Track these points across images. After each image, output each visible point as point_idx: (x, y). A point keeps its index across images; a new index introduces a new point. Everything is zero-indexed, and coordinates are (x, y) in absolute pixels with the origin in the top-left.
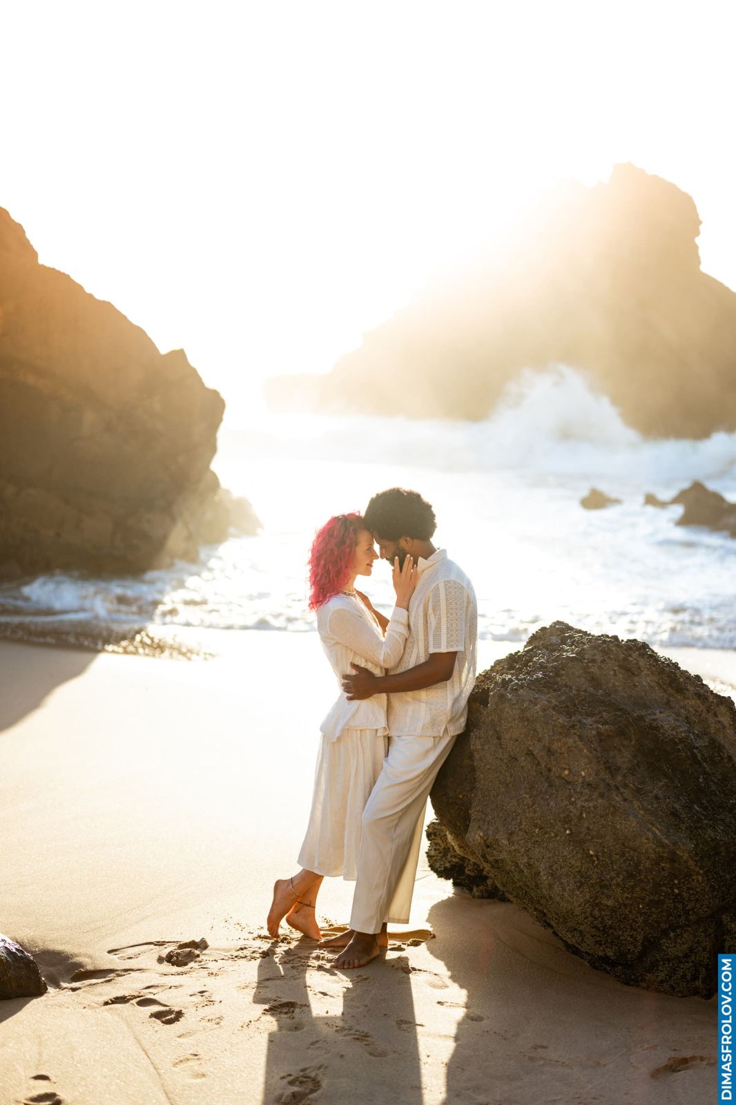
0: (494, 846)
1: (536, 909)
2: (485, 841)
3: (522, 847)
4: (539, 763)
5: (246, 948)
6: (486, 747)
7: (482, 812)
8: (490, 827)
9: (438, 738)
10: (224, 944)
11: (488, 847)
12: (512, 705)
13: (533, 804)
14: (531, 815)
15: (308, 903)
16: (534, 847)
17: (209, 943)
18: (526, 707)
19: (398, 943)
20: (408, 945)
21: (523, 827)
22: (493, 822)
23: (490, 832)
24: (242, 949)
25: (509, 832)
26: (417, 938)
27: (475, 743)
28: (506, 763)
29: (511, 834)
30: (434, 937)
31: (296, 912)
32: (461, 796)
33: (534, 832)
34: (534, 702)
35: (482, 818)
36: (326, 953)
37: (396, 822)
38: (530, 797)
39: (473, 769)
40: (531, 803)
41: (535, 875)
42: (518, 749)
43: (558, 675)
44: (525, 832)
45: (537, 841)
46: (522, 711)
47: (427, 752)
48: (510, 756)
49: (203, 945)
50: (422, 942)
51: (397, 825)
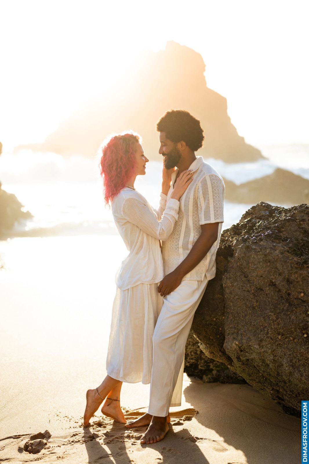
0: (247, 350)
1: (273, 389)
2: (240, 348)
3: (269, 349)
4: (280, 291)
5: (77, 434)
6: (235, 284)
7: (235, 328)
8: (244, 338)
9: (200, 282)
10: (62, 433)
11: (241, 351)
12: (257, 252)
13: (277, 319)
14: (276, 326)
15: (115, 398)
16: (278, 348)
17: (51, 433)
18: (269, 253)
19: (177, 420)
20: (184, 421)
21: (269, 335)
22: (245, 334)
23: (244, 341)
24: (74, 435)
25: (260, 339)
26: (188, 415)
27: (227, 283)
28: (253, 293)
29: (261, 341)
30: (198, 413)
31: (108, 406)
32: (215, 319)
33: (278, 338)
34: (274, 249)
35: (235, 332)
36: (132, 432)
37: (175, 340)
38: (274, 314)
39: (223, 300)
40: (275, 318)
41: (278, 367)
42: (263, 282)
43: (280, 232)
44: (271, 338)
45: (279, 344)
46: (266, 255)
47: (194, 291)
48: (257, 288)
49: (46, 435)
50: (193, 417)
51: (176, 341)
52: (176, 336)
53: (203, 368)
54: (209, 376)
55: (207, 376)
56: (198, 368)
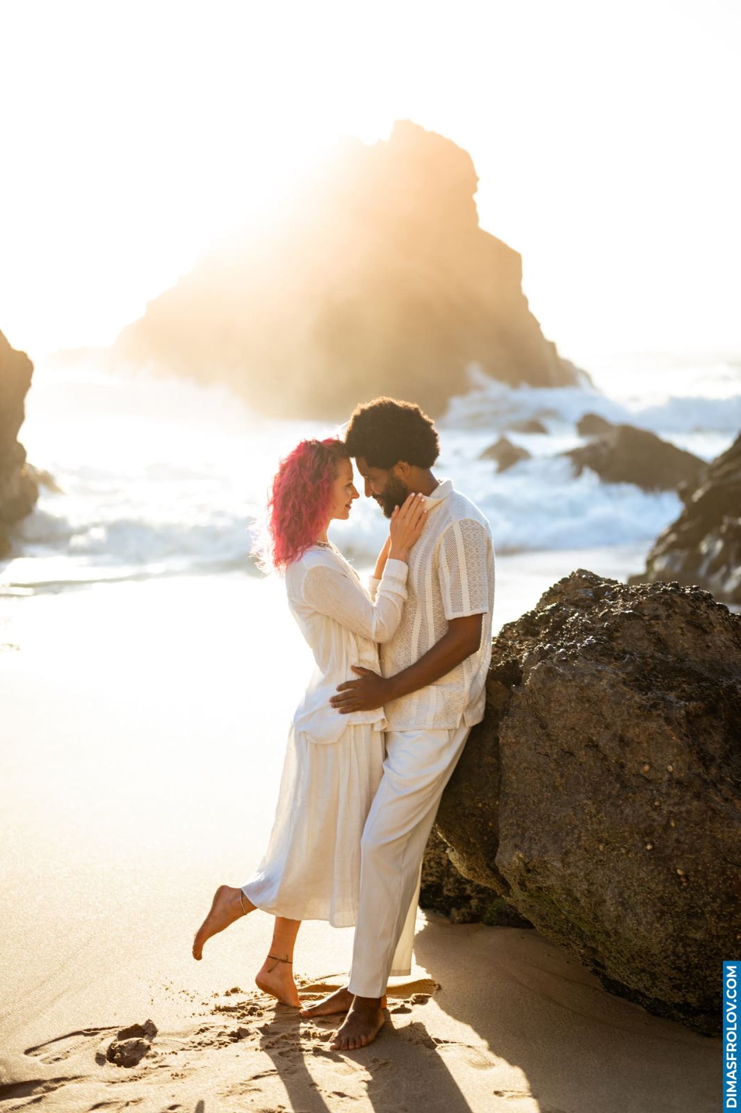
0: (539, 871)
1: (585, 946)
2: (525, 865)
3: (581, 870)
4: (605, 758)
5: (207, 1029)
6: (523, 740)
7: (518, 825)
8: (534, 846)
9: (454, 731)
10: (179, 1026)
11: (529, 871)
12: (567, 682)
13: (598, 813)
14: (595, 827)
15: (283, 957)
16: (597, 869)
17: (158, 1026)
18: (588, 684)
19: (400, 1002)
20: (413, 1004)
21: (582, 843)
22: (537, 838)
23: (535, 853)
24: (202, 1031)
25: (564, 850)
26: (421, 993)
27: (507, 735)
28: (555, 760)
29: (566, 853)
30: (440, 988)
31: (269, 972)
32: (480, 805)
33: (598, 848)
34: (598, 676)
35: (517, 833)
36: (314, 1026)
37: (404, 847)
38: (594, 804)
39: (498, 768)
40: (594, 811)
41: (595, 905)
42: (574, 740)
43: (611, 638)
44: (586, 849)
45: (601, 861)
46: (582, 689)
47: (441, 751)
48: (562, 750)
49: (148, 1030)
50: (430, 996)
51: (406, 849)
52: (405, 839)
53: (452, 894)
54: (463, 910)
55: (458, 909)
56: (442, 893)
